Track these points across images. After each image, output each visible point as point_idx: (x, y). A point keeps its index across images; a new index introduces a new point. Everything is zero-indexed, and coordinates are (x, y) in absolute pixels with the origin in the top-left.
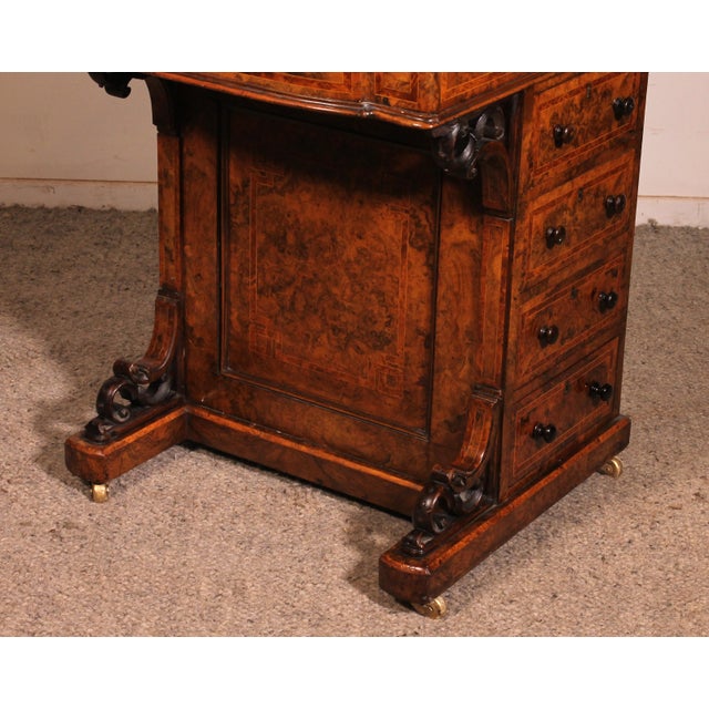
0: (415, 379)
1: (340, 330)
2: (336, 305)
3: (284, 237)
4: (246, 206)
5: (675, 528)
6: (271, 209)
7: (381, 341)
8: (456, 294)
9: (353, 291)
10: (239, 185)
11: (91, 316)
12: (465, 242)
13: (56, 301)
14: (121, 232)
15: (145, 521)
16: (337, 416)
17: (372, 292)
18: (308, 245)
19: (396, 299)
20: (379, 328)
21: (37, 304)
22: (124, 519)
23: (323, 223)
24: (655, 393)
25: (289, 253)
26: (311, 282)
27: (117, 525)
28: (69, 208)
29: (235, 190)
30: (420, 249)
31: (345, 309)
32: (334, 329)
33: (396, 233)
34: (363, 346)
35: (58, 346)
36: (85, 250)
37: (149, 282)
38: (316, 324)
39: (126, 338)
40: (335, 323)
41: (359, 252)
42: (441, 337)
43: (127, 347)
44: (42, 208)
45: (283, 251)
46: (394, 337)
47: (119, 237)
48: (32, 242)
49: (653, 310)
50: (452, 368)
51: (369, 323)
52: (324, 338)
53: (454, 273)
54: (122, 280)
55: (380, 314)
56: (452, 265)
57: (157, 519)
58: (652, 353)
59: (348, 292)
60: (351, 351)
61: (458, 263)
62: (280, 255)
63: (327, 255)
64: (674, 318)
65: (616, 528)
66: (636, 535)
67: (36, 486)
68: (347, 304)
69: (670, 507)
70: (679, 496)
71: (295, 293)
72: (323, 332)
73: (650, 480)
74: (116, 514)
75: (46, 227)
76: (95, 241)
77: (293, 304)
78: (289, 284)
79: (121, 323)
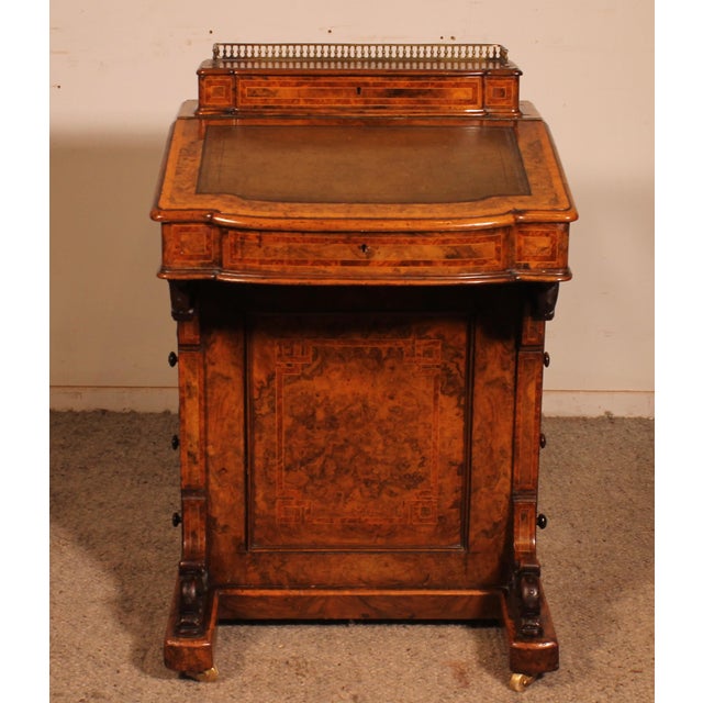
0: (449, 504)
1: (373, 482)
2: (369, 461)
3: (313, 415)
4: (271, 397)
5: (637, 690)
6: (299, 394)
7: (415, 480)
8: (490, 424)
9: (385, 445)
10: (264, 380)
11: (114, 507)
12: (497, 379)
13: (83, 494)
14: (140, 431)
15: (164, 690)
16: (374, 556)
17: (406, 441)
18: (338, 417)
19: (428, 441)
20: (413, 469)
21: (66, 497)
22: (145, 689)
23: (354, 394)
24: (616, 567)
25: (319, 428)
26: (342, 448)
27: (139, 695)
28: (95, 411)
29: (258, 386)
30: (451, 395)
31: (377, 462)
32: (366, 482)
33: (428, 386)
34: (396, 490)
35: (86, 534)
36: (107, 448)
37: (165, 475)
38: (347, 482)
39: (144, 526)
40: (366, 477)
41: (391, 411)
42: (476, 463)
43: (146, 534)
44: (71, 411)
45: (311, 428)
46: (427, 474)
47: (138, 436)
48: (62, 442)
49: (612, 493)
50: (488, 485)
51: (403, 468)
52: (357, 492)
53: (487, 406)
54: (141, 474)
55: (414, 459)
56: (486, 400)
57: (174, 689)
58: (611, 530)
59: (381, 447)
60: (385, 497)
61: (492, 398)
62: (309, 432)
63: (358, 420)
64: (630, 500)
65: (583, 691)
66: (602, 697)
67: (68, 660)
68: (379, 458)
69: (632, 671)
70: (640, 661)
71: (324, 462)
72: (355, 487)
73: (613, 647)
74: (138, 685)
75: (75, 428)
76: (118, 439)
77: (323, 471)
78: (318, 455)
79: (140, 513)
